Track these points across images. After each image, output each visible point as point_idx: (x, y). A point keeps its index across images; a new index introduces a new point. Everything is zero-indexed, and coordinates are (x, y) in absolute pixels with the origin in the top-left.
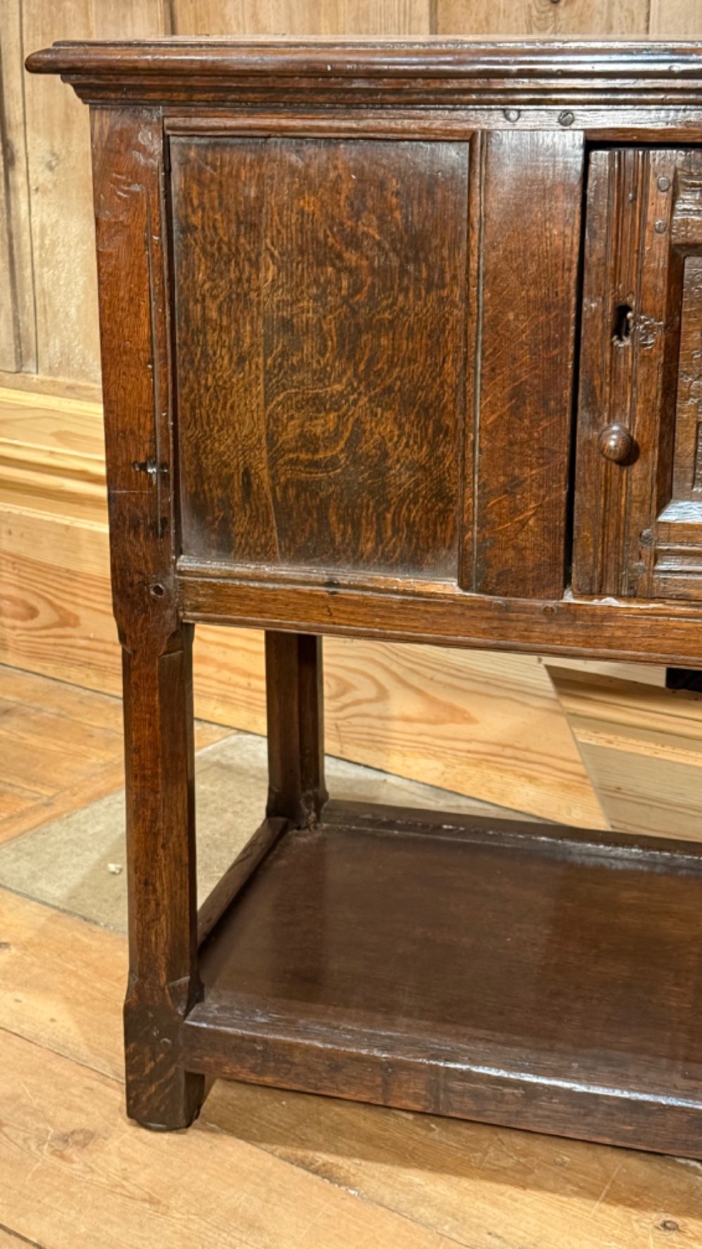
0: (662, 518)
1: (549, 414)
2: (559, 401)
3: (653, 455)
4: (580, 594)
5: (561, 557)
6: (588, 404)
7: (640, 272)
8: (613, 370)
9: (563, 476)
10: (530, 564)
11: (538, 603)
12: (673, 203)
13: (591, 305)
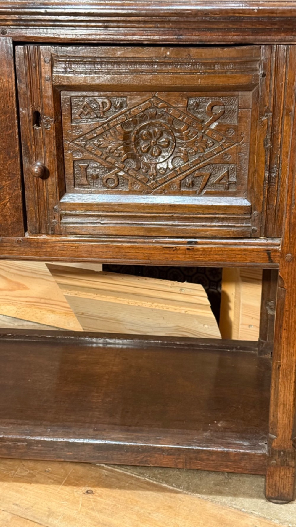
0: (62, 201)
1: (10, 158)
2: (14, 152)
3: (55, 174)
4: (32, 234)
5: (22, 219)
6: (26, 154)
7: (42, 97)
8: (35, 139)
9: (19, 184)
10: (9, 222)
11: (14, 238)
12: (52, 68)
13: (23, 111)
